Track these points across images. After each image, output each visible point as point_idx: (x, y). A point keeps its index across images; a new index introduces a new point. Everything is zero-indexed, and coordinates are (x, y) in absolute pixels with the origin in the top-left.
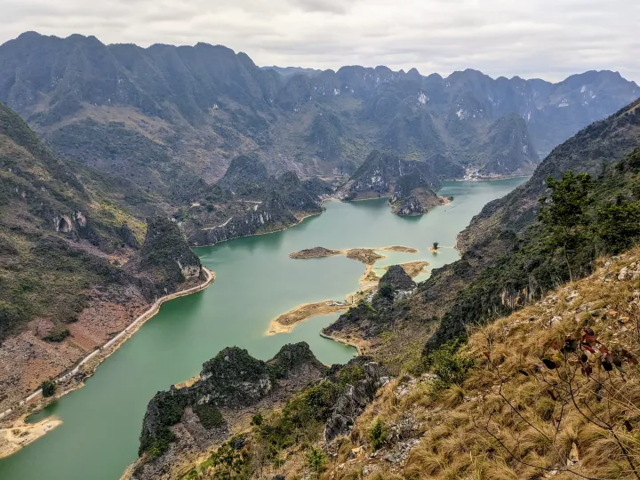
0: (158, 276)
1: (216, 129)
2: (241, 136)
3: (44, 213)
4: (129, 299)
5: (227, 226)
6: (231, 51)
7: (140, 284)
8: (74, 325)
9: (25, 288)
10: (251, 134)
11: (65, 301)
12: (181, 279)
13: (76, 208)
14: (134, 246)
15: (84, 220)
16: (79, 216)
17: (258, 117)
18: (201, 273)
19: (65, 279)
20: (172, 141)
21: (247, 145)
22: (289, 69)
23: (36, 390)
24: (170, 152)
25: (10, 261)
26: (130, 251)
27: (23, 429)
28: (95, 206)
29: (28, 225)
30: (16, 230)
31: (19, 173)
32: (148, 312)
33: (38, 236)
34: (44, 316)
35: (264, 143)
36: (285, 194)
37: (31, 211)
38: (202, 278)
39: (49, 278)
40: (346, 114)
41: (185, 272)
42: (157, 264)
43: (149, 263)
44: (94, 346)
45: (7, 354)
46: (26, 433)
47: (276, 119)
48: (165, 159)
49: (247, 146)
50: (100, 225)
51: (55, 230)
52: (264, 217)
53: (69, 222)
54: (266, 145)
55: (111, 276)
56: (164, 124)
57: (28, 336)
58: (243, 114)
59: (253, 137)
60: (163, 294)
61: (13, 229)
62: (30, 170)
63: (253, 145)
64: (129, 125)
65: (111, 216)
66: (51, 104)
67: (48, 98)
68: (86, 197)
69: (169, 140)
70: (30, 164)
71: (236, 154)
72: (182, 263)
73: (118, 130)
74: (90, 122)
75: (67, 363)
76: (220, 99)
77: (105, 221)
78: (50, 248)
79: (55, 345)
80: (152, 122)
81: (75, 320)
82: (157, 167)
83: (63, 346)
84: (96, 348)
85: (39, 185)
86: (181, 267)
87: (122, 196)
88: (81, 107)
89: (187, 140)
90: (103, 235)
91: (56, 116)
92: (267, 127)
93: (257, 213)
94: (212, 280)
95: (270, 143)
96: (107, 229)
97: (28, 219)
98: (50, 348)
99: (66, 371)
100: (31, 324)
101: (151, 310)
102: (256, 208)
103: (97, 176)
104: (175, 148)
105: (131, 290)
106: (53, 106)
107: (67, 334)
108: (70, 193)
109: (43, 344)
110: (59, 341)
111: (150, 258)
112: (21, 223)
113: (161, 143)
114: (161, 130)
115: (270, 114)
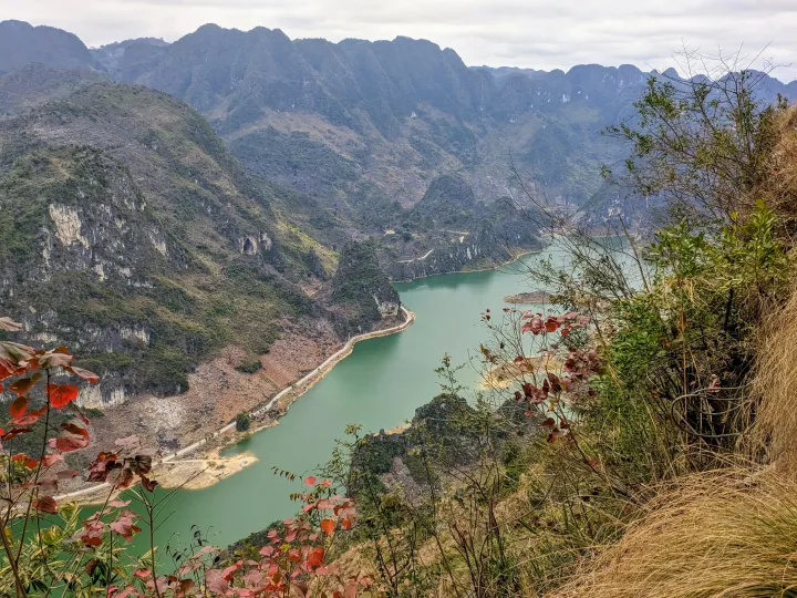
0: (352, 311)
1: (413, 142)
2: (442, 152)
3: (229, 231)
4: (321, 334)
5: (428, 259)
6: (436, 46)
7: (332, 318)
8: (265, 357)
9: (218, 311)
10: (455, 150)
11: (256, 329)
12: (377, 317)
13: (263, 228)
14: (321, 276)
15: (269, 242)
16: (265, 237)
17: (465, 129)
18: (400, 311)
19: (256, 305)
20: (362, 156)
21: (450, 164)
22: (503, 69)
23: (230, 423)
24: (358, 169)
25: (204, 280)
26: (316, 282)
27: (219, 463)
28: (282, 227)
29: (214, 244)
30: (202, 248)
31: (206, 185)
32: (341, 351)
33: (224, 257)
34: (236, 344)
35: (469, 162)
36: (497, 224)
37: (216, 229)
38: (401, 317)
39: (241, 302)
40: (576, 128)
41: (382, 308)
42: (351, 296)
43: (343, 295)
44: (285, 382)
45: (200, 380)
46: (222, 467)
47: (486, 132)
48: (352, 177)
49: (448, 164)
50: (286, 249)
51: (239, 251)
52: (472, 251)
53: (255, 244)
54: (472, 163)
55: (302, 307)
56: (353, 135)
57: (221, 364)
58: (446, 124)
59: (456, 154)
60: (357, 332)
61: (199, 247)
62: (217, 183)
63: (457, 164)
64: (315, 135)
65: (298, 240)
66: (229, 110)
67: (226, 102)
68: (271, 216)
69: (358, 155)
70: (217, 176)
71: (435, 174)
72: (379, 298)
73: (301, 140)
74: (272, 131)
75: (259, 396)
76: (419, 107)
77: (292, 245)
78: (242, 270)
79: (248, 376)
80: (339, 133)
81: (267, 352)
82: (343, 187)
83: (256, 379)
84: (289, 385)
85: (225, 199)
86: (377, 302)
87: (307, 218)
88: (263, 113)
89: (379, 156)
90: (290, 261)
91: (235, 123)
92: (475, 141)
93: (464, 246)
94: (412, 321)
95: (477, 161)
96: (293, 254)
97: (213, 237)
98: (242, 379)
99: (260, 406)
100: (224, 351)
101: (345, 348)
102: (462, 239)
103: (280, 193)
104: (364, 164)
105: (323, 324)
106: (232, 112)
107: (259, 366)
108: (256, 210)
109: (237, 374)
110: (251, 372)
111: (344, 290)
112: (207, 241)
113: (348, 157)
114: (350, 142)
115: (479, 126)
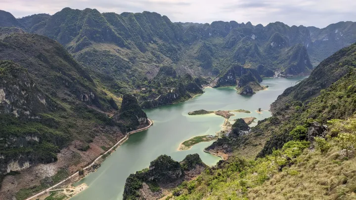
0: (127, 123)
1: (152, 53)
2: (164, 57)
3: (76, 92)
4: (115, 132)
5: (158, 100)
6: (159, 15)
7: (119, 126)
8: (91, 143)
9: (70, 126)
10: (169, 55)
11: (87, 132)
12: (138, 124)
13: (90, 90)
14: (116, 109)
15: (93, 96)
16: (91, 94)
17: (172, 47)
18: (147, 121)
19: (87, 123)
20: (132, 60)
21: (167, 62)
22: (187, 23)
23: (76, 172)
24: (131, 64)
25: (63, 114)
26: (114, 111)
27: (71, 189)
28: (99, 89)
29: (69, 98)
30: (64, 100)
31: (64, 74)
32: (123, 139)
33: (74, 103)
34: (78, 139)
35: (175, 60)
36: (186, 83)
37: (70, 92)
38: (148, 123)
39: (80, 122)
40: (215, 45)
41: (140, 120)
42: (127, 116)
43: (123, 116)
44: (99, 153)
45: (63, 156)
46: (73, 191)
47: (181, 48)
48: (129, 68)
50: (101, 98)
51: (81, 100)
52: (176, 95)
53: (87, 97)
54: (176, 60)
55: (107, 122)
56: (128, 51)
57: (72, 148)
58: (165, 46)
59: (170, 57)
60: (129, 130)
61: (63, 100)
62: (70, 73)
63: (170, 61)
64: (113, 52)
65: (106, 94)
66: (77, 42)
67: (76, 39)
68: (94, 85)
69: (130, 59)
70: (69, 70)
71: (161, 65)
72: (139, 117)
73: (106, 54)
74: (96, 51)
75: (89, 161)
76: (154, 39)
77: (103, 96)
78: (80, 108)
79: (84, 152)
80: (123, 50)
81: (92, 141)
82: (125, 71)
83: (87, 153)
84: (101, 154)
85: (73, 79)
86: (138, 118)
87: (110, 85)
88: (91, 44)
89: (139, 59)
90: (102, 103)
91: (79, 48)
92: (177, 52)
93: (173, 93)
94: (152, 125)
95: (178, 60)
96: (104, 100)
97: (69, 95)
98: (81, 153)
99: (89, 164)
100: (73, 142)
101: (125, 137)
102: (172, 91)
103: (99, 76)
104: (133, 63)
105: (116, 128)
106: (78, 43)
107: (88, 148)
108: (87, 84)
109: (79, 152)
110: (85, 150)
111: (124, 114)
112: (66, 97)
113: (127, 60)
114: (127, 54)
115: (178, 46)
